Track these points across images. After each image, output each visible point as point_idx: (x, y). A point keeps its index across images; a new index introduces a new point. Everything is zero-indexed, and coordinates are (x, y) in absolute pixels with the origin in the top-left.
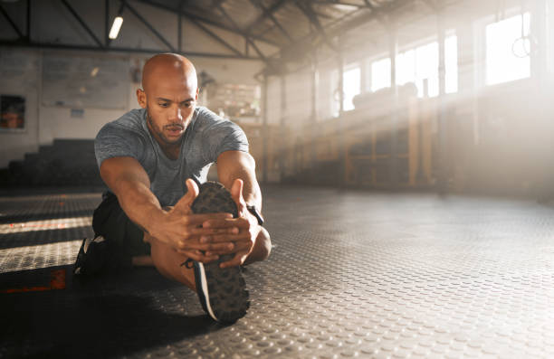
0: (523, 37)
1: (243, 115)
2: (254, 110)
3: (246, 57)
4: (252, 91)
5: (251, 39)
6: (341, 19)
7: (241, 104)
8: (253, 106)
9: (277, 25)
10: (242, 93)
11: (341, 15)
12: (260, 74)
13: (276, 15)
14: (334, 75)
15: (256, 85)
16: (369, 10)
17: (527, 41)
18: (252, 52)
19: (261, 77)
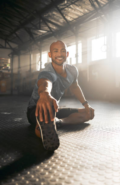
0: (105, 45)
1: (4, 69)
2: (8, 67)
3: (5, 48)
4: (7, 60)
5: (7, 41)
6: (41, 35)
7: (3, 65)
8: (7, 66)
9: (17, 36)
10: (3, 61)
11: (41, 34)
12: (10, 54)
13: (17, 33)
14: (38, 56)
15: (9, 58)
16: (51, 33)
17: (106, 46)
18: (7, 46)
19: (11, 56)
